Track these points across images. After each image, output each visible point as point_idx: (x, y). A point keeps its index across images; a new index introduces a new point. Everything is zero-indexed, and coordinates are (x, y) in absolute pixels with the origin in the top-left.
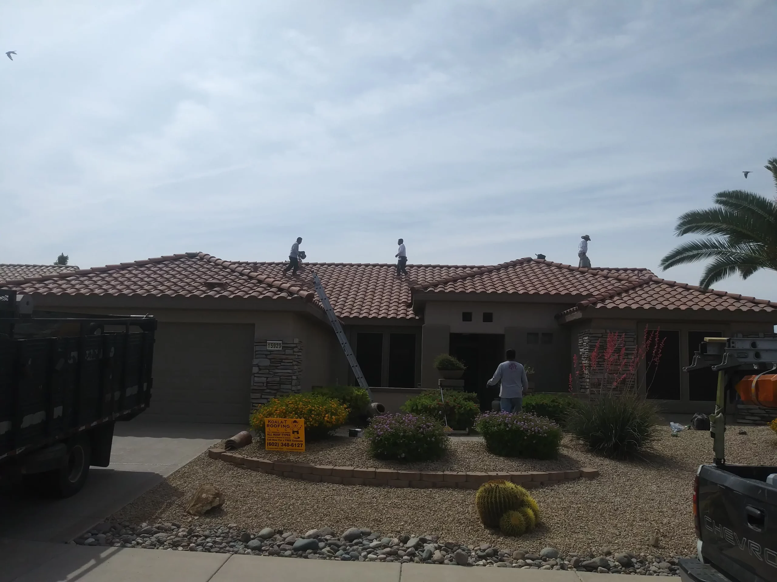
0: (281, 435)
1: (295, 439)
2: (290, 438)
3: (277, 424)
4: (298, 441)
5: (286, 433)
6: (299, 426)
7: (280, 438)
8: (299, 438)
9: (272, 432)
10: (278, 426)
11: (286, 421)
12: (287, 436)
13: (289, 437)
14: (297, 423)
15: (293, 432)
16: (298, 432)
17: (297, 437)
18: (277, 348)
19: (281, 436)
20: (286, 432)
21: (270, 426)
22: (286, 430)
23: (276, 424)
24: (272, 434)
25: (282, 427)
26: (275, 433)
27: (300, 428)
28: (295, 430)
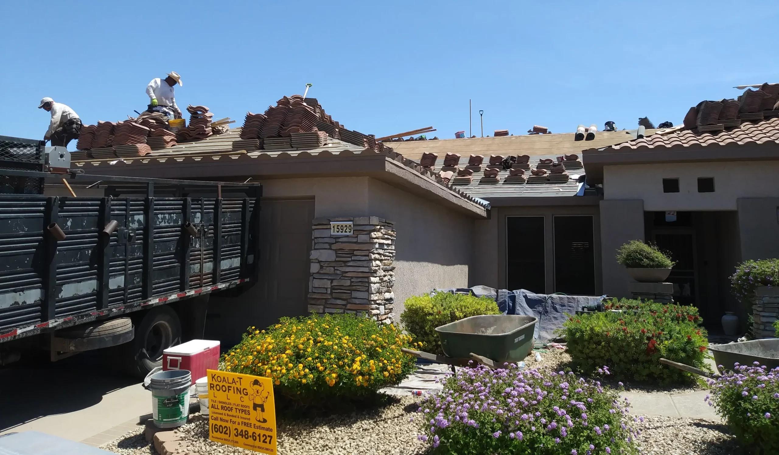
0: (234, 410)
1: (258, 424)
2: (249, 419)
3: (227, 385)
4: (263, 428)
5: (242, 406)
6: (265, 394)
7: (233, 416)
8: (265, 421)
9: (220, 402)
10: (229, 390)
11: (240, 378)
12: (243, 415)
13: (247, 416)
14: (260, 386)
15: (255, 406)
16: (262, 406)
17: (262, 420)
18: (345, 232)
19: (233, 413)
20: (243, 404)
21: (215, 388)
22: (242, 399)
23: (224, 383)
24: (220, 406)
25: (234, 393)
26: (224, 405)
27: (267, 398)
28: (258, 402)
